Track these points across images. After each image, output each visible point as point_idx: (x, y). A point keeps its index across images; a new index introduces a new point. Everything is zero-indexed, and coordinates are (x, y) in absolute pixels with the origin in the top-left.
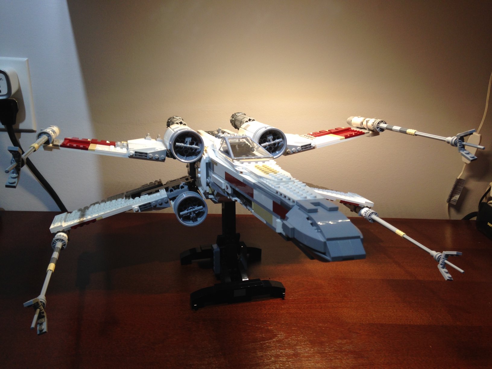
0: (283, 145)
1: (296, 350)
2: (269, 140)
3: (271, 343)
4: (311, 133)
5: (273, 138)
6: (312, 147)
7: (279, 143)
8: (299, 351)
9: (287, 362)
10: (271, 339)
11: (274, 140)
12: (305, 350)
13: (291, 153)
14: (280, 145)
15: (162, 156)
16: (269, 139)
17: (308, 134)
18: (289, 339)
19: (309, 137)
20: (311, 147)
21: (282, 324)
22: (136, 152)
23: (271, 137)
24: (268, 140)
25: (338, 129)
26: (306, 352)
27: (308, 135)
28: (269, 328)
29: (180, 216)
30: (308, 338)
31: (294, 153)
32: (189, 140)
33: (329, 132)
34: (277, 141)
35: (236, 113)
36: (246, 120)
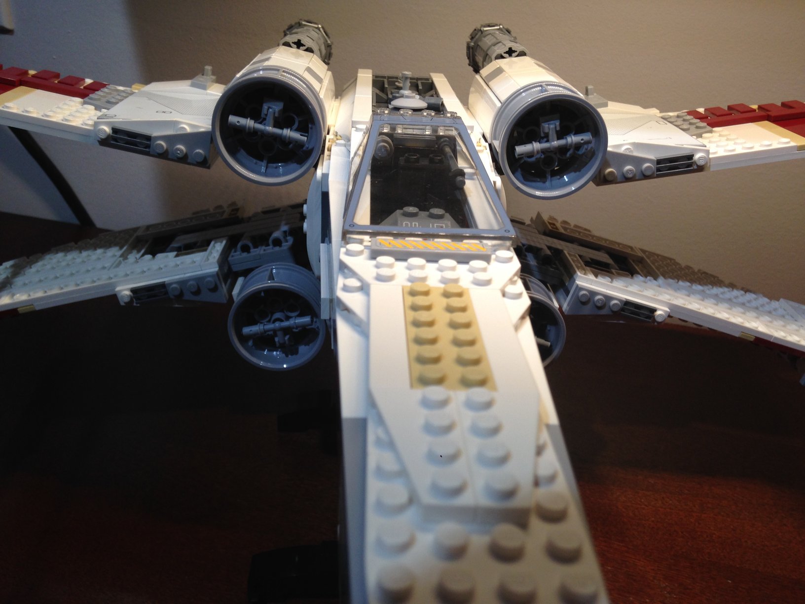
0: (592, 155)
2: (544, 133)
4: (701, 110)
5: (558, 128)
6: (695, 167)
7: (578, 146)
11: (560, 136)
13: (619, 178)
14: (581, 152)
15: (197, 151)
16: (546, 131)
17: (689, 113)
19: (691, 124)
20: (690, 165)
22: (115, 131)
23: (552, 126)
24: (542, 135)
25: (791, 107)
27: (689, 117)
29: (243, 339)
31: (627, 179)
32: (273, 108)
33: (763, 113)
34: (573, 139)
35: (485, 26)
36: (501, 49)
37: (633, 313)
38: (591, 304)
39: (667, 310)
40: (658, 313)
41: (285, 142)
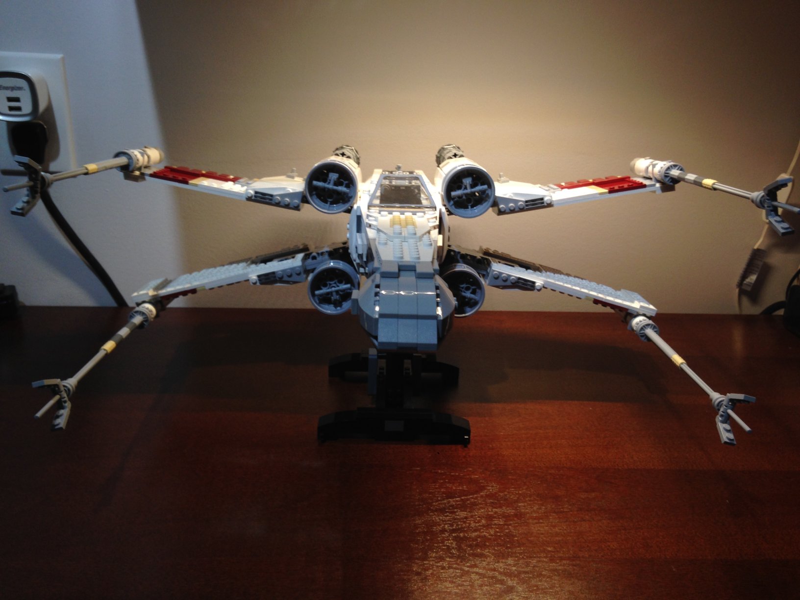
0: (488, 196)
1: (518, 508)
3: (479, 499)
4: (563, 184)
5: (471, 183)
6: (546, 204)
7: (481, 192)
8: (523, 511)
9: (506, 527)
10: (477, 492)
12: (532, 508)
13: (507, 210)
14: (483, 195)
15: (295, 201)
17: (553, 185)
18: (506, 493)
20: (543, 203)
21: (492, 471)
22: (256, 192)
23: (468, 182)
24: (463, 186)
26: (534, 511)
28: (473, 477)
29: (315, 297)
30: (535, 491)
31: (511, 211)
32: (333, 176)
33: (592, 182)
34: (479, 188)
35: (446, 146)
36: (451, 154)
37: (523, 284)
38: (500, 279)
39: (543, 283)
40: (537, 284)
41: (338, 193)
